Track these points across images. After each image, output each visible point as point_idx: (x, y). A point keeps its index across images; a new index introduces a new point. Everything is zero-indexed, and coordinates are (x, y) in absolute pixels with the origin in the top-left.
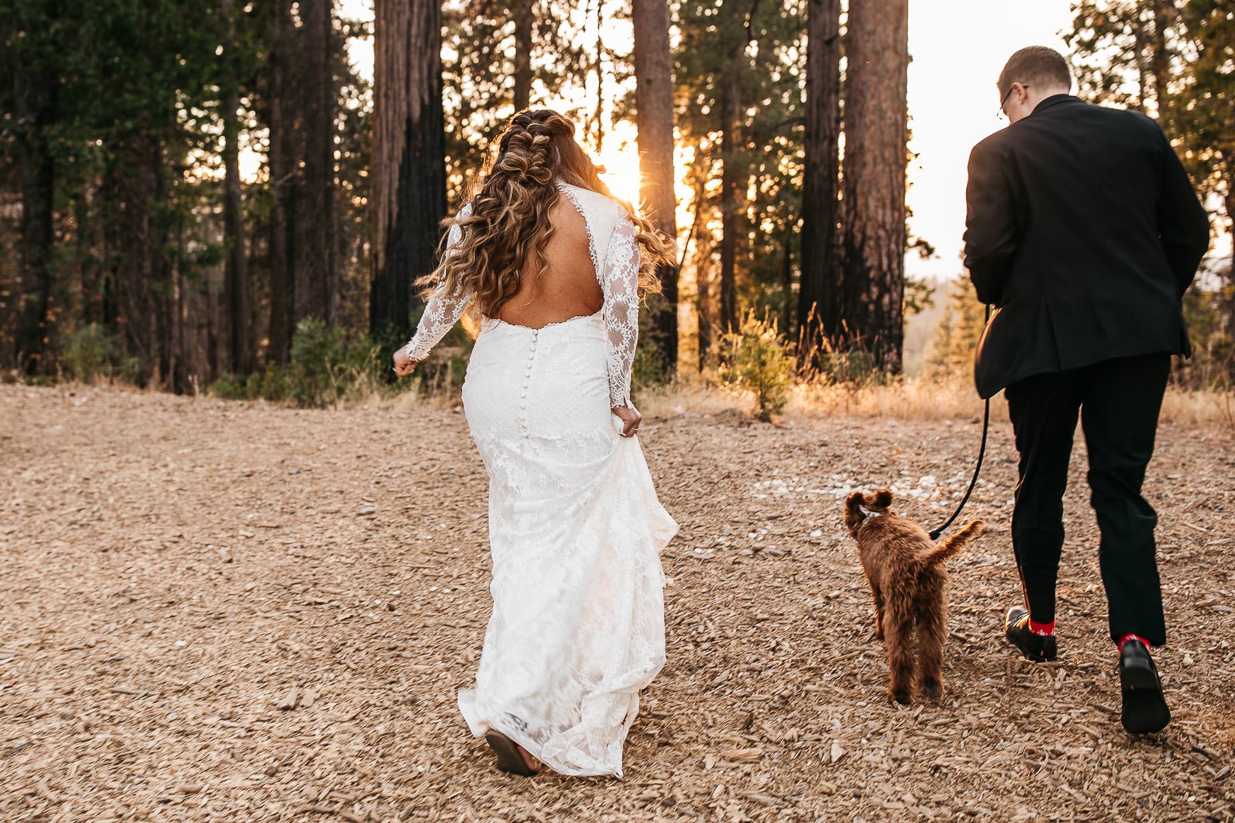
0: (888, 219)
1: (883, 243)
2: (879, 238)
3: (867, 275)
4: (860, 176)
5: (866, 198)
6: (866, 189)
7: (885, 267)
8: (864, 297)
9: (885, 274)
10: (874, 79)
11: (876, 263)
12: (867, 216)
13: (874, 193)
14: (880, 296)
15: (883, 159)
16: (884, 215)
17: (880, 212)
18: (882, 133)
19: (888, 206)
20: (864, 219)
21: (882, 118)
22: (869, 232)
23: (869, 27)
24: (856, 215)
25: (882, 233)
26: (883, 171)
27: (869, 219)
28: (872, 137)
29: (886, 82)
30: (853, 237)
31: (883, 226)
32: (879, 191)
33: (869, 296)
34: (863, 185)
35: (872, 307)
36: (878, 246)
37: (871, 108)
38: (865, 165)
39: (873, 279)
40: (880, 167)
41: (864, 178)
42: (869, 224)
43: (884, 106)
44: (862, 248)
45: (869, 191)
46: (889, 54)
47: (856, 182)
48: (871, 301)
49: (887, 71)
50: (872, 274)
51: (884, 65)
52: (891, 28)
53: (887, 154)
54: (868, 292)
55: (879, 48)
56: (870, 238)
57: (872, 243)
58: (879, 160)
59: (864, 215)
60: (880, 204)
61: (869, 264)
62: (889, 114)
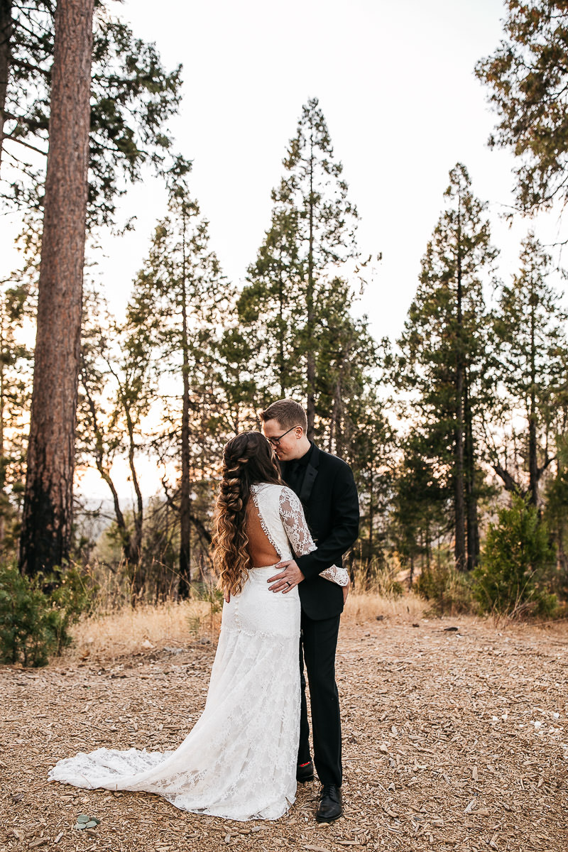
0: (67, 472)
1: (63, 489)
2: (61, 484)
3: (52, 511)
4: (49, 440)
5: (53, 457)
6: (53, 449)
7: (64, 506)
8: (49, 527)
9: (64, 511)
10: (62, 373)
11: (58, 503)
12: (54, 469)
13: (59, 453)
14: (61, 527)
15: (65, 429)
16: (65, 469)
17: (62, 466)
18: (65, 411)
19: (67, 463)
20: (51, 471)
21: (65, 401)
22: (55, 480)
23: (59, 337)
24: (44, 468)
25: (63, 481)
26: (65, 438)
27: (54, 470)
28: (58, 414)
29: (69, 377)
30: (42, 483)
31: (63, 476)
32: (62, 451)
33: (53, 527)
34: (51, 446)
35: (55, 534)
36: (61, 491)
37: (58, 393)
38: (52, 433)
39: (56, 514)
40: (63, 435)
41: (52, 442)
42: (54, 474)
43: (67, 392)
44: (49, 492)
45: (56, 452)
46: (71, 358)
47: (45, 444)
48: (54, 530)
49: (70, 370)
50: (55, 511)
51: (68, 365)
52: (73, 340)
53: (67, 427)
54: (53, 523)
55: (65, 353)
56: (55, 485)
57: (56, 488)
58: (62, 430)
59: (51, 468)
60: (62, 461)
61: (53, 503)
62: (70, 399)
